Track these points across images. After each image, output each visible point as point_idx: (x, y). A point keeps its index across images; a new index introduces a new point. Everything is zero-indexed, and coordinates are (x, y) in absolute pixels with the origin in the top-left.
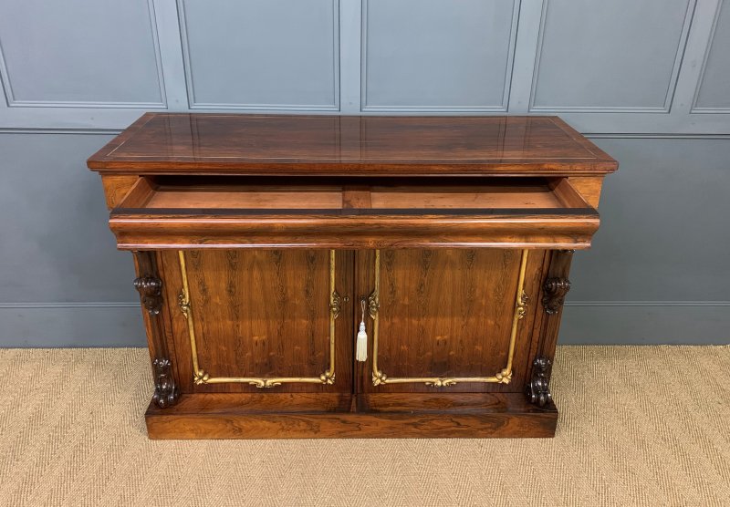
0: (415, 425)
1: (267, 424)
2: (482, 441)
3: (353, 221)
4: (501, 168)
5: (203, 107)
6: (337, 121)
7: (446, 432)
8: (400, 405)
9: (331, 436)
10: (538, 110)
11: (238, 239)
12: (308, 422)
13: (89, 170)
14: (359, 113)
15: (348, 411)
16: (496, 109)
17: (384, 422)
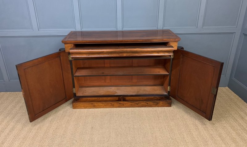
0: (137, 104)
1: (101, 104)
2: (153, 108)
3: (121, 50)
4: (154, 40)
5: (84, 30)
6: (117, 32)
7: (144, 106)
8: (133, 99)
9: (116, 107)
10: (165, 28)
11: (96, 55)
12: (111, 104)
13: (62, 43)
14: (122, 30)
15: (121, 101)
16: (155, 28)
17: (129, 103)
